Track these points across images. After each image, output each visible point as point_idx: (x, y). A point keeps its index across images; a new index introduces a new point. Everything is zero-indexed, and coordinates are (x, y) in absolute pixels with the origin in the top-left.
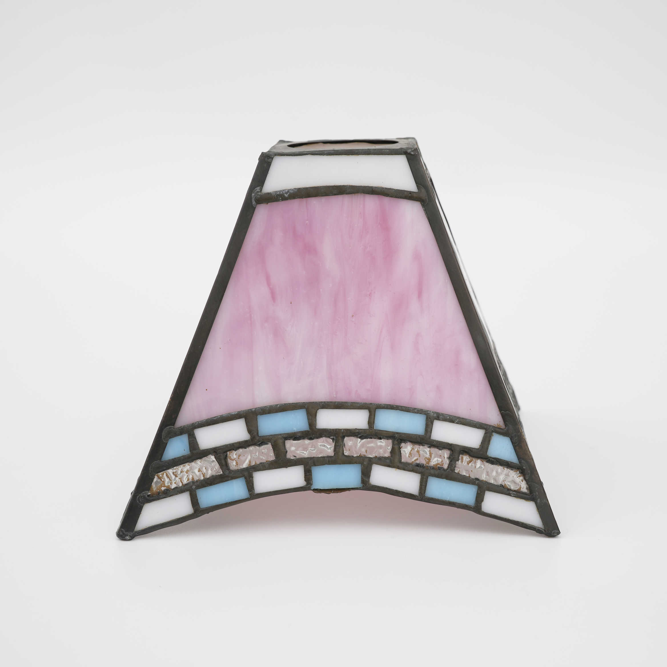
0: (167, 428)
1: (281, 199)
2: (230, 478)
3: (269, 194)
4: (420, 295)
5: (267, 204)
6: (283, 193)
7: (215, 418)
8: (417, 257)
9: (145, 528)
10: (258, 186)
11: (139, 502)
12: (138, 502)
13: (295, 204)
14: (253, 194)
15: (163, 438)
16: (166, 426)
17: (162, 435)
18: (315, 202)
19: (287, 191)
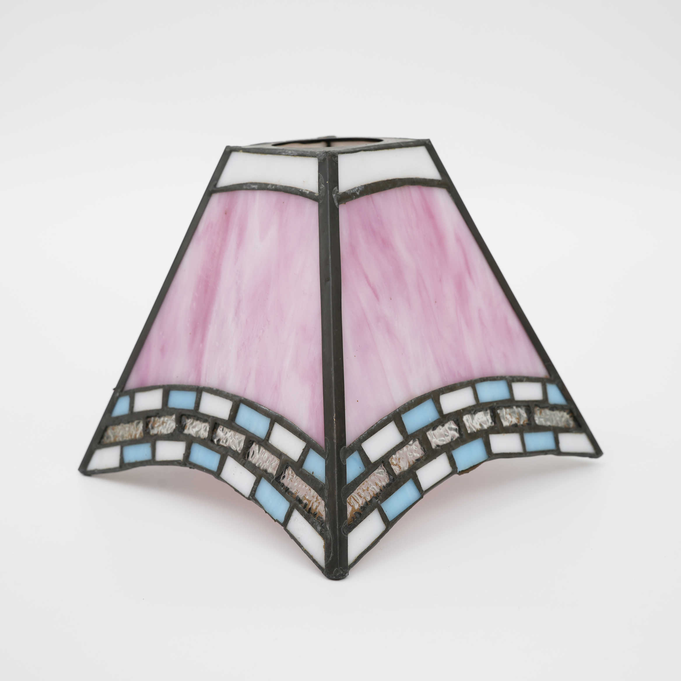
0: (342, 449)
1: (355, 198)
2: (402, 483)
3: (344, 193)
4: (470, 273)
5: (345, 203)
6: (355, 191)
7: (373, 428)
8: (458, 240)
9: (355, 559)
10: (335, 187)
11: (345, 534)
12: (343, 534)
13: (363, 201)
14: (334, 195)
15: (341, 460)
16: (341, 447)
17: (341, 457)
18: (378, 198)
19: (357, 189)
